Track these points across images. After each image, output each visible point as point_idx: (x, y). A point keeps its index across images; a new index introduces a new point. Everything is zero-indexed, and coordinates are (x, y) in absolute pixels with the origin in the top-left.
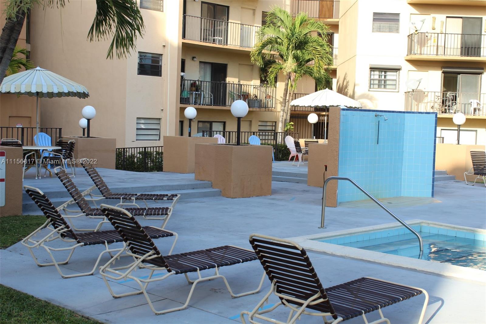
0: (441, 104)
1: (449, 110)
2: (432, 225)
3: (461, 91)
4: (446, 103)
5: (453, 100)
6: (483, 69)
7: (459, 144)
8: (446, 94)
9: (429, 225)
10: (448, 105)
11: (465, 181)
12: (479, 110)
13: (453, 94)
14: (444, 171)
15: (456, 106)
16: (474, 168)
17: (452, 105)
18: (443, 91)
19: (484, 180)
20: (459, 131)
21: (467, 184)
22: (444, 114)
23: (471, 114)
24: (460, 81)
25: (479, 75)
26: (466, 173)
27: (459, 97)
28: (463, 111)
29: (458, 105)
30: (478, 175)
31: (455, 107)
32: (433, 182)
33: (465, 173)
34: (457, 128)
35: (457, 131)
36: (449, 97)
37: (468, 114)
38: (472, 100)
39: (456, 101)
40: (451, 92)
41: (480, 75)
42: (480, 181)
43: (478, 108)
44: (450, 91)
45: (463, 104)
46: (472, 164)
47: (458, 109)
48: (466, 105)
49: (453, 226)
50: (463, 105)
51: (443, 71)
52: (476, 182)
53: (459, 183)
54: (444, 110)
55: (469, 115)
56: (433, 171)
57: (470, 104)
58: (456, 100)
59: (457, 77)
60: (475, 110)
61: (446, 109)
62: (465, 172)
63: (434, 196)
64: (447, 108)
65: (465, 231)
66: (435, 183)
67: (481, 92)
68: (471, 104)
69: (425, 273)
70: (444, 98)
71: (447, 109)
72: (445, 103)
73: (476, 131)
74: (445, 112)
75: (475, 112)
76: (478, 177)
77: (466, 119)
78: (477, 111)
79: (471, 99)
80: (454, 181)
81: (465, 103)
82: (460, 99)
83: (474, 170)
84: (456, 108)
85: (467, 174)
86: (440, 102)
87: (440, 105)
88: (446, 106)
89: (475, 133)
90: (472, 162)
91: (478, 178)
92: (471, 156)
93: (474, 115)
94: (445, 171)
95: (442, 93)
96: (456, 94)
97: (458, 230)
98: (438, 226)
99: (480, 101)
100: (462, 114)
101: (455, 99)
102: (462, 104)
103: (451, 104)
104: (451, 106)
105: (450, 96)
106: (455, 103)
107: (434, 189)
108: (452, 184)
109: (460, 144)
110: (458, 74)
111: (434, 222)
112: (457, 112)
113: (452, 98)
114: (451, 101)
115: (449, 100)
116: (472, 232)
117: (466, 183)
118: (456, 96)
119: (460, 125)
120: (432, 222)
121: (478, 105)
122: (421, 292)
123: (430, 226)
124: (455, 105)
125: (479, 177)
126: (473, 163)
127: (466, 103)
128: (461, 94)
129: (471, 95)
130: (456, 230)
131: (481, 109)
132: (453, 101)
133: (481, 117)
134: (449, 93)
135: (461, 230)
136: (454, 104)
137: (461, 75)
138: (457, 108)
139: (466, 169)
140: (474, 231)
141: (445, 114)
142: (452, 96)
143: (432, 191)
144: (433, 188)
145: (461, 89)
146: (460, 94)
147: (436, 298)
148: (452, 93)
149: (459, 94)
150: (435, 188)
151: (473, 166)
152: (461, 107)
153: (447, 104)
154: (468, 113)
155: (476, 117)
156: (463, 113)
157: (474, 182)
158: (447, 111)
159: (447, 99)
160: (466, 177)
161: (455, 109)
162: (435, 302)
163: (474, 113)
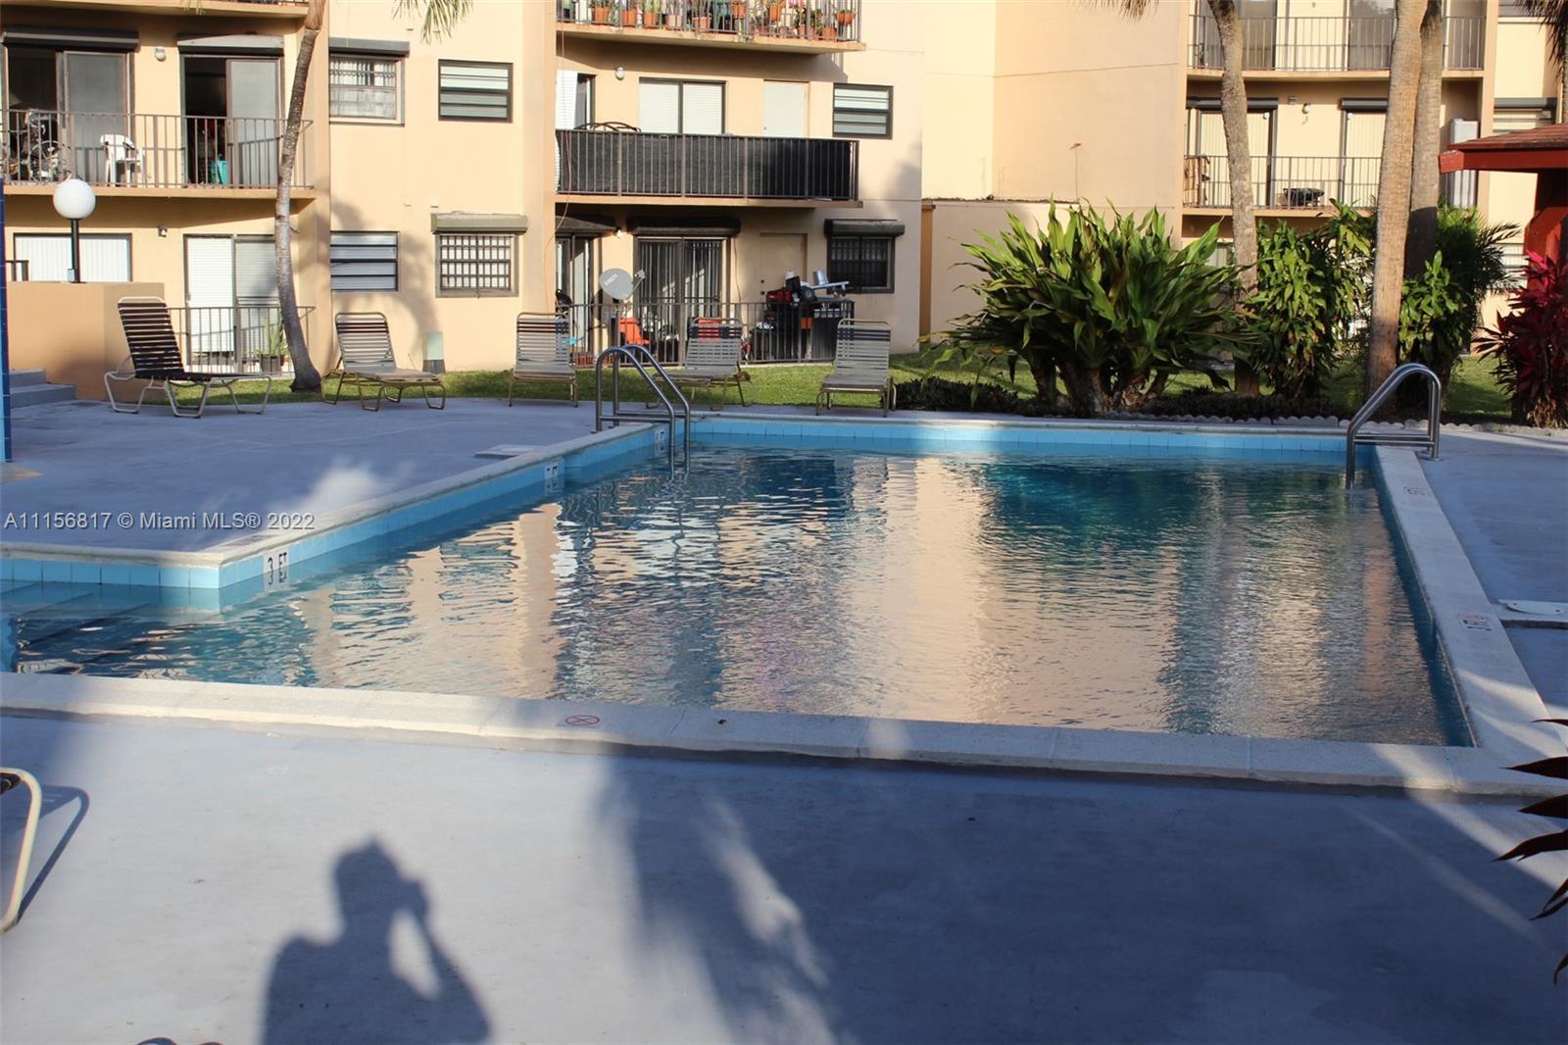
0: (8, 151)
1: (35, 169)
2: (17, 556)
3: (70, 105)
4: (25, 146)
5: (45, 137)
6: (135, 35)
7: (79, 282)
8: (23, 116)
9: (9, 556)
10: (30, 153)
11: (109, 401)
12: (133, 167)
13: (45, 118)
14: (37, 373)
15: (56, 155)
16: (134, 357)
17: (46, 153)
18: (10, 107)
19: (169, 392)
20: (75, 236)
21: (116, 411)
22: (19, 183)
23: (109, 181)
24: (66, 72)
25: (124, 55)
26: (109, 374)
27: (64, 126)
28: (82, 172)
29: (64, 152)
30: (149, 378)
31: (56, 161)
32: (7, 412)
33: (108, 377)
34: (68, 230)
35: (69, 240)
36: (33, 126)
37: (97, 180)
38: (109, 138)
39: (56, 140)
40: (36, 110)
41: (128, 55)
42: (154, 399)
43: (128, 162)
44: (34, 108)
45: (80, 148)
46: (127, 344)
47: (64, 167)
48: (91, 152)
49: (89, 549)
50: (81, 154)
51: (6, 38)
52: (143, 403)
53: (90, 409)
54: (18, 170)
55: (103, 186)
56: (3, 376)
57: (102, 149)
58: (55, 137)
59: (53, 61)
60: (120, 167)
61: (24, 168)
62: (106, 371)
63: (13, 458)
64: (27, 162)
65: (126, 562)
66: (15, 414)
67: (137, 112)
68: (107, 149)
69: (16, 714)
70: (17, 131)
71: (29, 167)
72: (21, 149)
73: (129, 236)
74: (25, 177)
75: (122, 176)
76: (150, 387)
77: (97, 197)
78: (128, 172)
79: (104, 134)
80: (74, 404)
81: (86, 146)
82: (69, 135)
83: (135, 362)
84: (59, 163)
85: (113, 377)
86: (4, 144)
87: (5, 155)
88: (24, 156)
89: (124, 242)
90: (126, 338)
91: (149, 390)
92: (122, 318)
93: (117, 186)
94: (41, 372)
95: (8, 113)
96: (55, 116)
97: (107, 560)
98: (39, 554)
99: (133, 139)
100: (78, 181)
101: (51, 132)
102: (77, 149)
103: (40, 151)
104: (43, 158)
105: (35, 123)
106: (54, 145)
107: (12, 436)
108: (67, 412)
109: (82, 280)
110: (58, 51)
111: (27, 545)
112: (61, 176)
113: (42, 129)
114: (39, 140)
115: (32, 136)
116: (151, 563)
117: (111, 407)
118: (54, 124)
119: (77, 220)
120: (18, 545)
121: (129, 152)
122: (15, 779)
123: (12, 556)
124: (53, 152)
125: (153, 385)
126: (129, 340)
127: (91, 146)
128: (72, 117)
129: (104, 118)
130: (98, 561)
131: (138, 164)
132: (48, 139)
133: (141, 191)
134: (29, 113)
135: (114, 562)
136: (51, 149)
137: (66, 52)
138: (63, 162)
139: (106, 364)
140: (154, 562)
141: (24, 183)
142: (43, 122)
143: (6, 441)
144: (7, 433)
145: (70, 100)
146: (67, 116)
147: (60, 790)
148: (42, 115)
149: (64, 115)
150: (13, 430)
151: (132, 351)
152: (73, 160)
153: (29, 148)
154: (97, 176)
155: (126, 191)
156: (81, 179)
157: (137, 403)
158: (28, 174)
159: (26, 134)
160: (111, 388)
161: (54, 166)
162: (59, 803)
163: (118, 180)
